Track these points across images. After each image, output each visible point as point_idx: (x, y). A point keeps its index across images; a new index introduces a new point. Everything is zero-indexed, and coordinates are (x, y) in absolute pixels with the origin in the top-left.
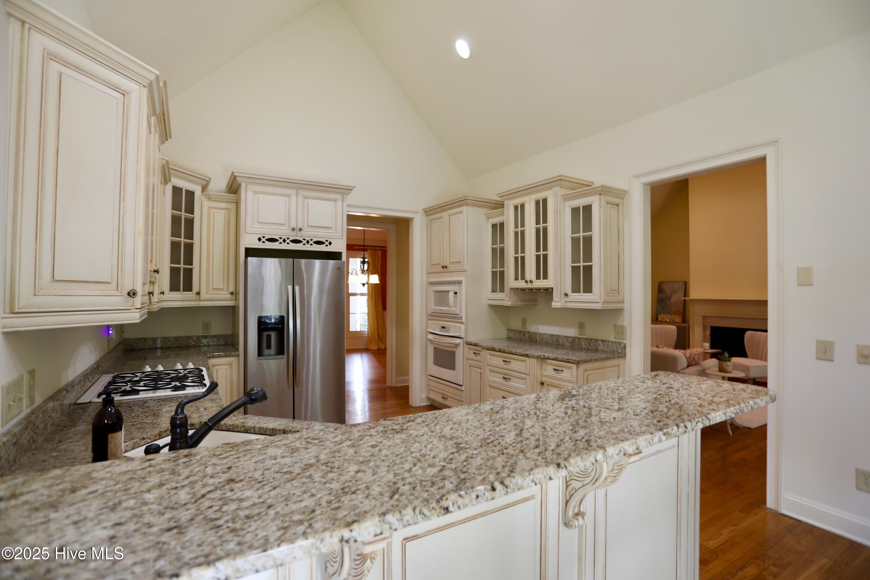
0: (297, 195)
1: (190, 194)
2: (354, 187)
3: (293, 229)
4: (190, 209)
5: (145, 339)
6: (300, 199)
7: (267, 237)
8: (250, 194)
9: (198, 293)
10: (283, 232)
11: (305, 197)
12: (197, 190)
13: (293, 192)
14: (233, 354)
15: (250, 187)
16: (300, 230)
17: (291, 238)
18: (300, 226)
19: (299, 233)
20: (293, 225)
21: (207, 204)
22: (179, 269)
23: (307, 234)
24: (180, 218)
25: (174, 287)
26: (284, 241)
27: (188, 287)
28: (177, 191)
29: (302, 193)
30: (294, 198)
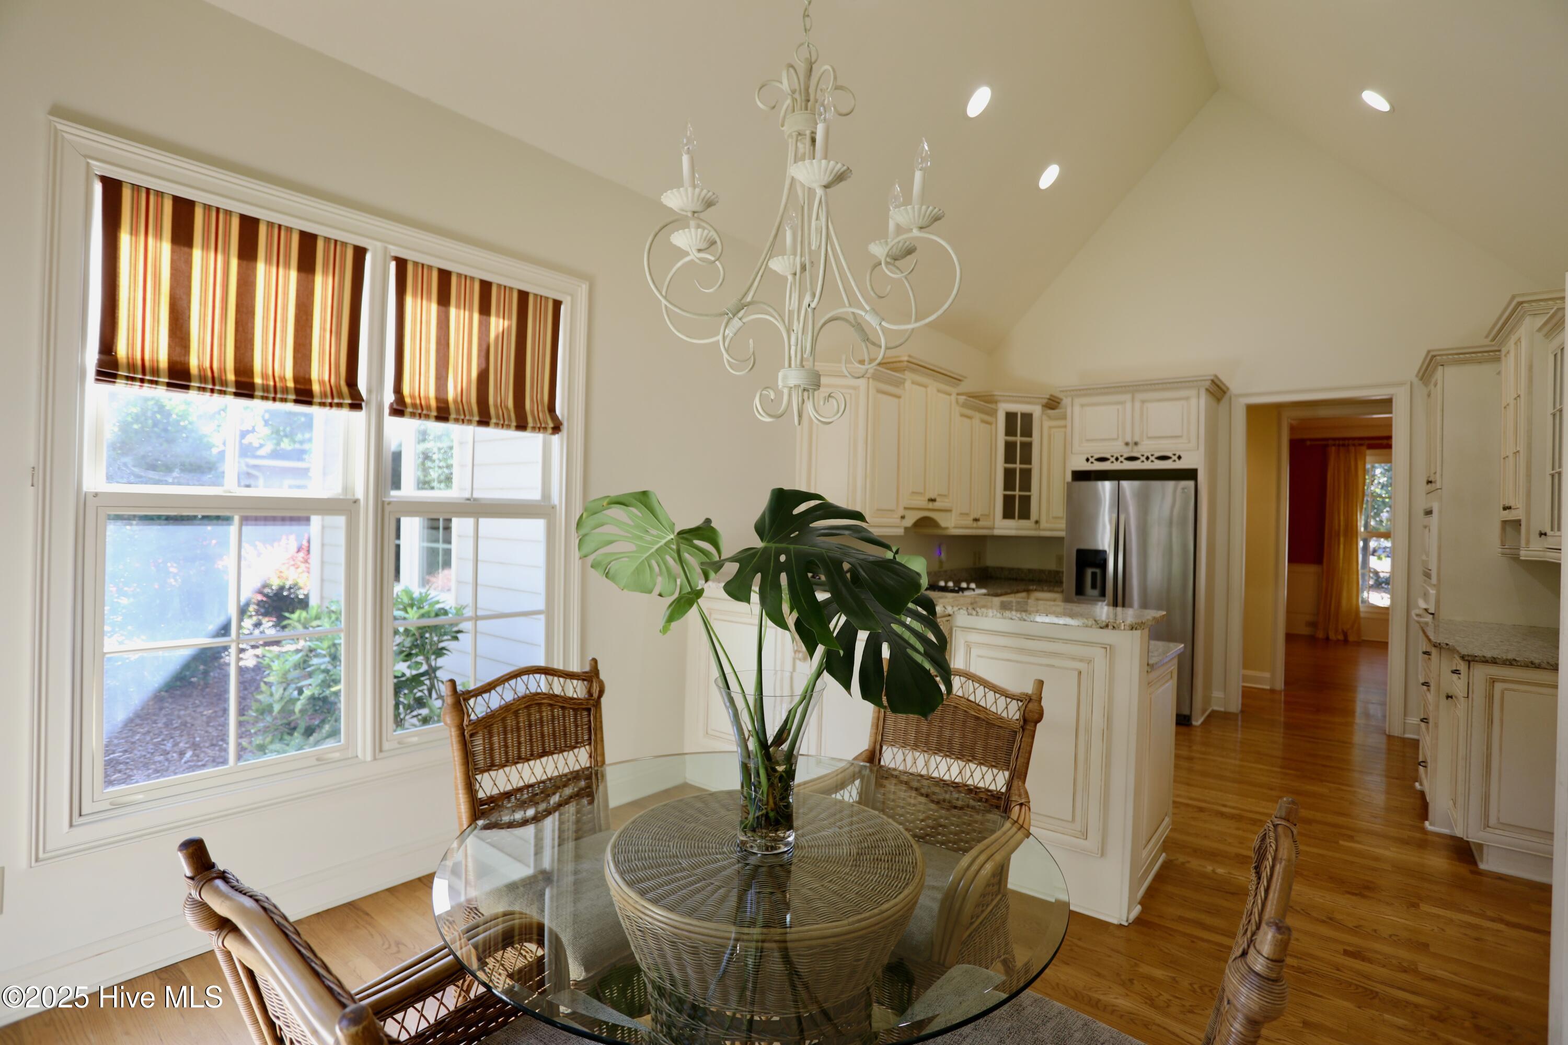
0: (1133, 400)
1: (1027, 418)
3: (1127, 444)
4: (1027, 432)
6: (1138, 405)
7: (1097, 456)
8: (1077, 409)
9: (1037, 522)
10: (1116, 448)
11: (1144, 402)
12: (1036, 410)
13: (1128, 397)
15: (1077, 401)
16: (1136, 444)
17: (1126, 455)
18: (1136, 439)
19: (1136, 448)
20: (1128, 439)
21: (1047, 424)
22: (1014, 496)
23: (1147, 447)
24: (1015, 444)
25: (1008, 514)
26: (1117, 459)
27: (1025, 514)
28: (1011, 417)
29: (1140, 396)
30: (1129, 406)
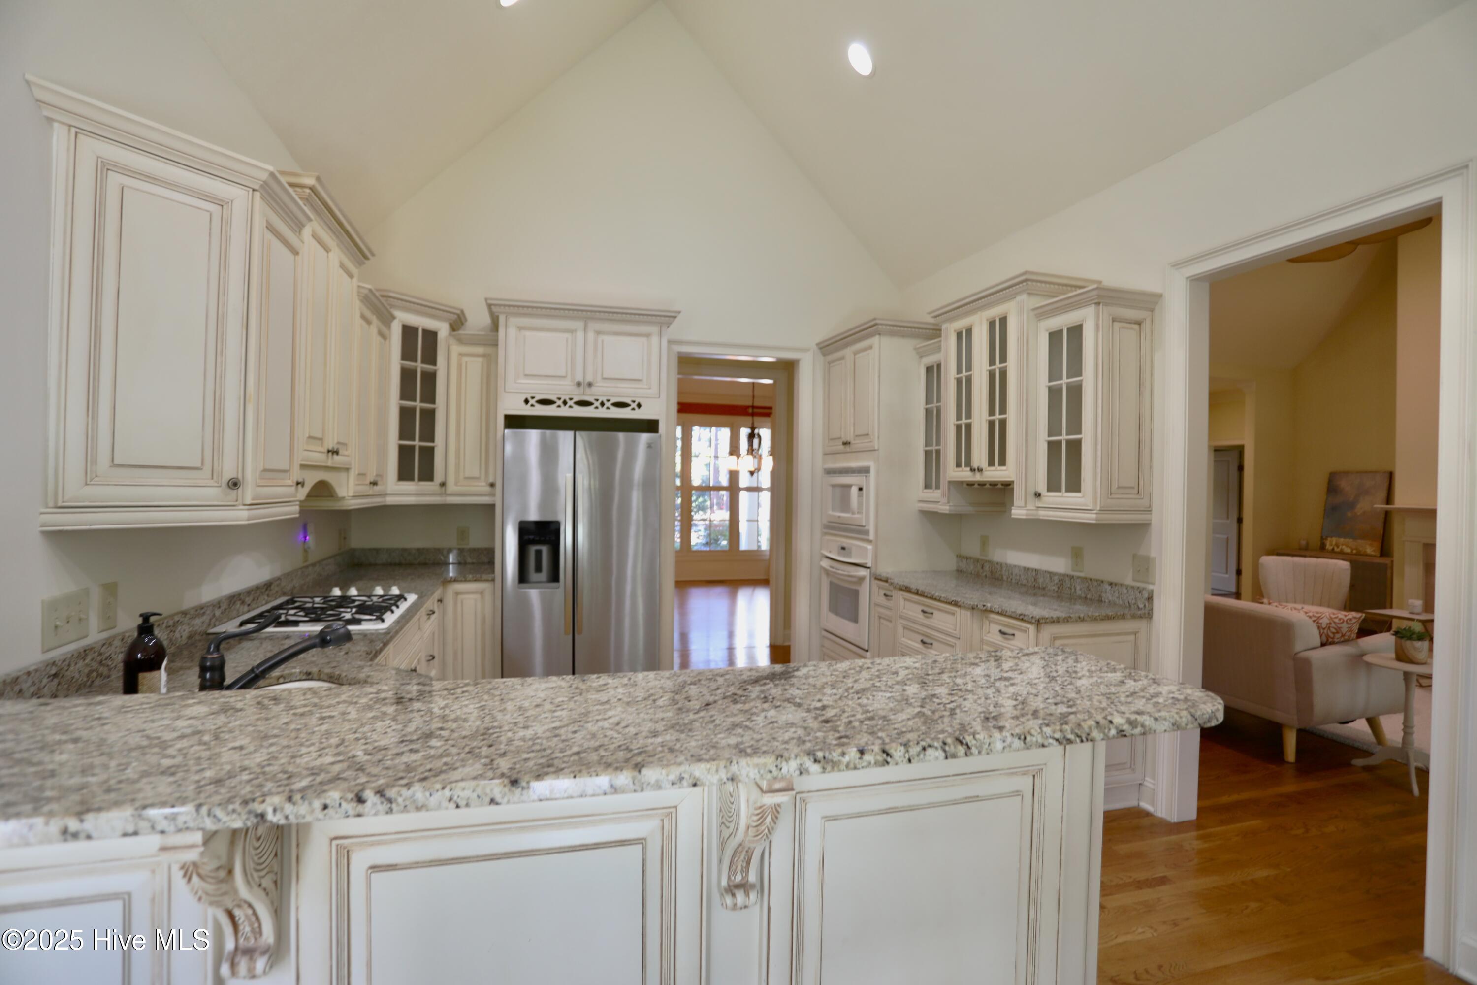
0: (585, 330)
1: (431, 337)
2: (679, 312)
3: (579, 384)
4: (431, 357)
5: (377, 551)
6: (591, 335)
7: (538, 397)
8: (512, 332)
9: (443, 484)
10: (561, 388)
11: (598, 333)
12: (443, 329)
13: (579, 325)
14: (485, 576)
15: (513, 321)
16: (590, 385)
17: (576, 399)
18: (589, 378)
19: (588, 391)
20: (579, 378)
21: (456, 349)
22: (412, 448)
23: (601, 391)
24: (413, 372)
25: (405, 474)
26: (565, 403)
27: (427, 475)
28: (409, 332)
29: (594, 326)
30: (580, 335)
